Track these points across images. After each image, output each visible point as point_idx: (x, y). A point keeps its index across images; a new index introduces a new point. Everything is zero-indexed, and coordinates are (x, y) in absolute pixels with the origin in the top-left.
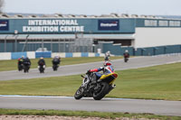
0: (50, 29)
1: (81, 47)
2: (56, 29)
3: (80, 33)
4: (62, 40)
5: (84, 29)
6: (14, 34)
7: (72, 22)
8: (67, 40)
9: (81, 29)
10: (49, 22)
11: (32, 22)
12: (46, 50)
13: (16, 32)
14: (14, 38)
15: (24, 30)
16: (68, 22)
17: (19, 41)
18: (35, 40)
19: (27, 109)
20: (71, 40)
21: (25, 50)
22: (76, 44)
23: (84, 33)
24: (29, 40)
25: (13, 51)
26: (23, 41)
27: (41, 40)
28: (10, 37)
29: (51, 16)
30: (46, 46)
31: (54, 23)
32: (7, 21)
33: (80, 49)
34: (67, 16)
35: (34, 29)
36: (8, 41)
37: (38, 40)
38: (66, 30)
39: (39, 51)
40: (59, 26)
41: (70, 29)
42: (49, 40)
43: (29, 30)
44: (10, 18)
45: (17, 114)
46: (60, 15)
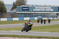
0: (42, 10)
1: (52, 16)
2: (44, 10)
3: (52, 11)
4: (46, 14)
5: (53, 10)
6: (30, 11)
7: (50, 8)
8: (48, 14)
9: (52, 10)
10: (42, 8)
11: (37, 8)
12: (41, 17)
13: (31, 11)
14: (30, 13)
15: (34, 10)
16: (48, 8)
17: (32, 14)
18: (37, 14)
19: (35, 36)
20: (49, 14)
21: (34, 17)
22: (51, 15)
23: (53, 11)
24: (35, 14)
25: (30, 17)
26: (34, 14)
27: (39, 14)
28: (29, 12)
29: (43, 6)
30: (41, 15)
31: (43, 8)
32: (28, 7)
33: (52, 17)
34: (48, 6)
35: (37, 10)
36: (29, 14)
37: (38, 14)
38: (47, 10)
39: (39, 17)
40: (45, 9)
41: (49, 10)
42: (42, 14)
43: (35, 10)
44: (29, 6)
45: (31, 37)
46: (46, 6)
